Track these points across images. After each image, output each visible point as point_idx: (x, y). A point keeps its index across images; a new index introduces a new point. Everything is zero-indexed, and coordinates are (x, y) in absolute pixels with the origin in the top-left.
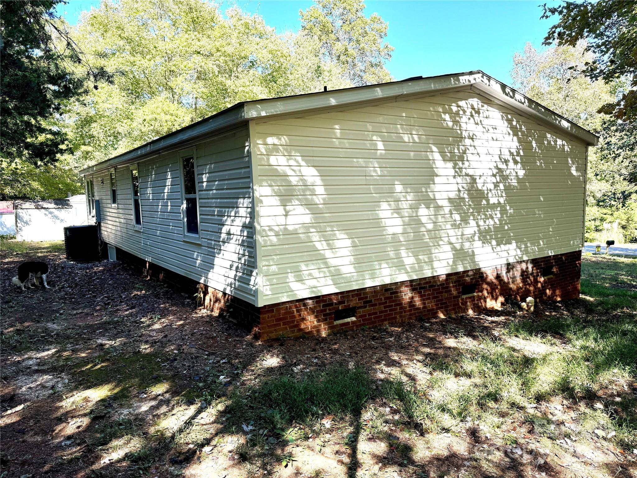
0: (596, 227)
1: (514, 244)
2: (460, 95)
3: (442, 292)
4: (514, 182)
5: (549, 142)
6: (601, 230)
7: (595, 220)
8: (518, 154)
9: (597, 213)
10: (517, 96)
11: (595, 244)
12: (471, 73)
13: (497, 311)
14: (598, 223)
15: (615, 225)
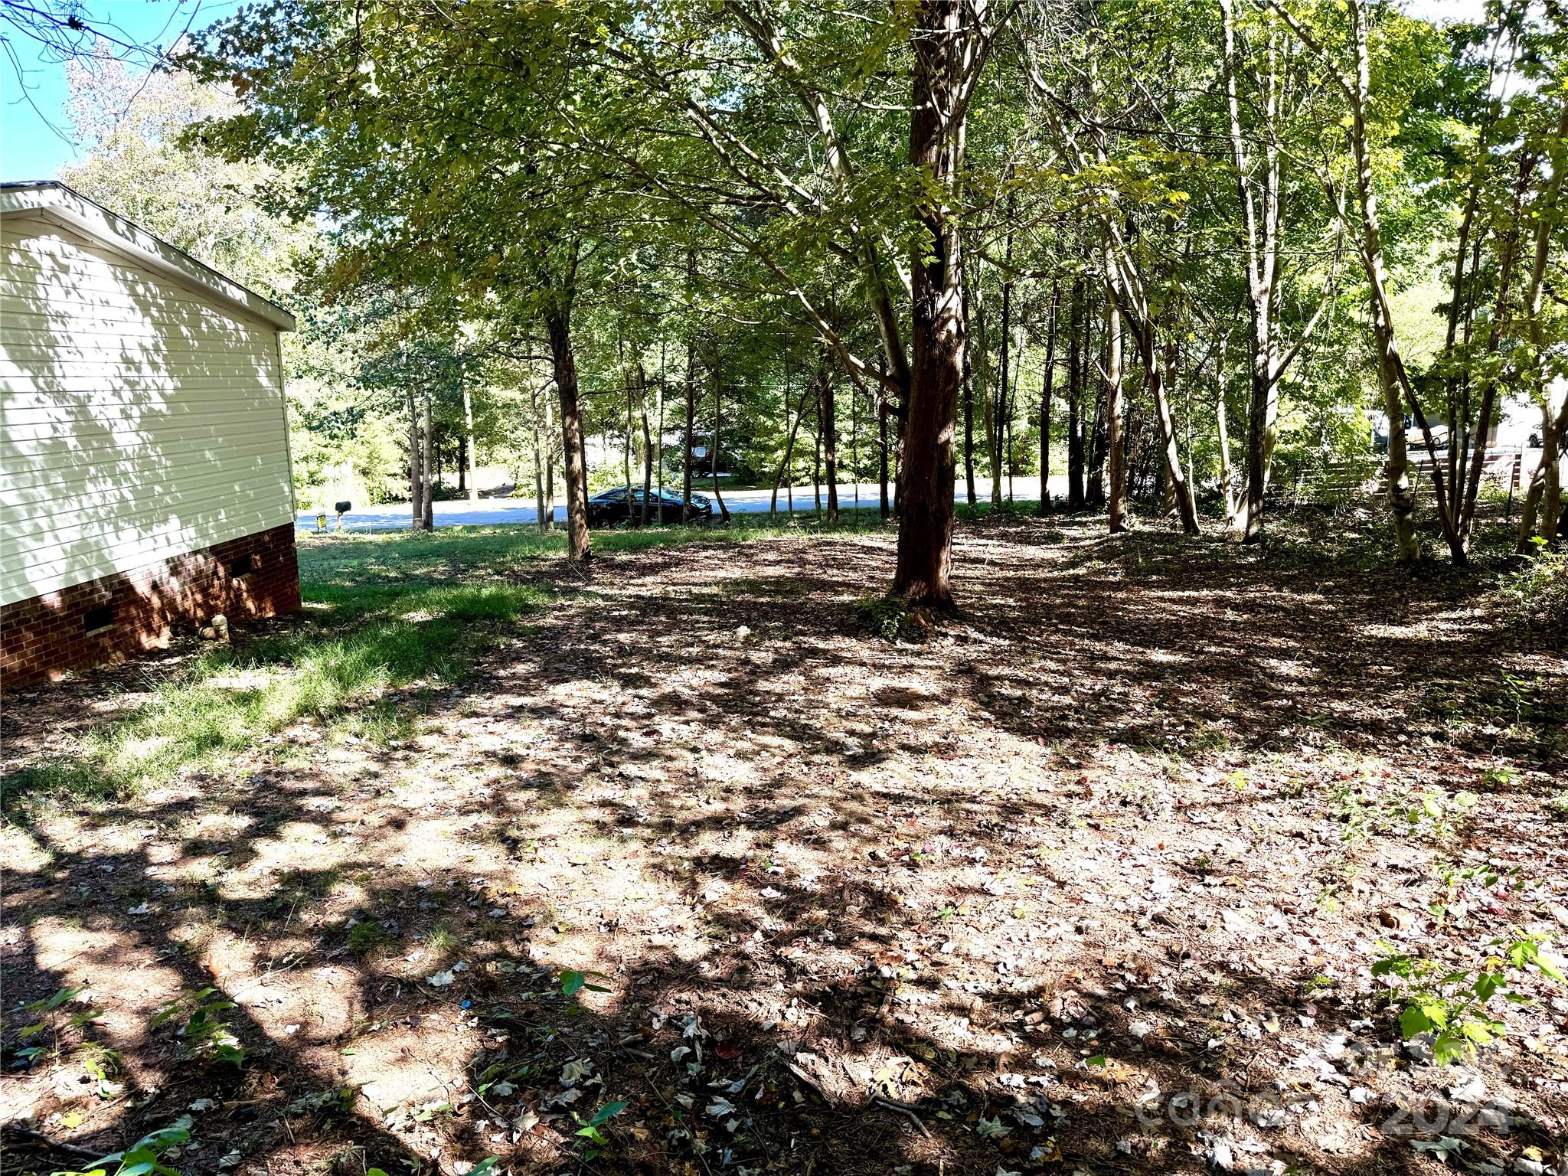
0: (311, 475)
1: (174, 521)
2: (22, 226)
3: (46, 631)
4: (158, 404)
5: (210, 327)
6: (322, 481)
7: (306, 459)
8: (157, 350)
9: (310, 445)
10: (140, 237)
11: (314, 511)
12: (41, 186)
13: (162, 651)
14: (313, 466)
15: (347, 469)
